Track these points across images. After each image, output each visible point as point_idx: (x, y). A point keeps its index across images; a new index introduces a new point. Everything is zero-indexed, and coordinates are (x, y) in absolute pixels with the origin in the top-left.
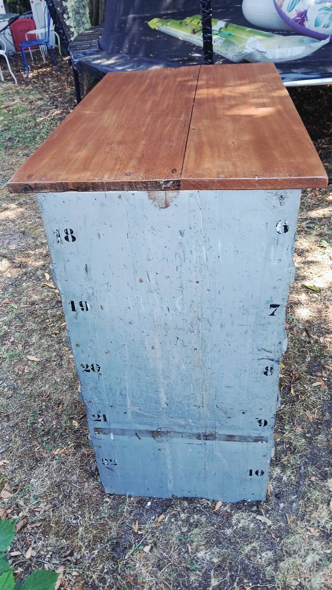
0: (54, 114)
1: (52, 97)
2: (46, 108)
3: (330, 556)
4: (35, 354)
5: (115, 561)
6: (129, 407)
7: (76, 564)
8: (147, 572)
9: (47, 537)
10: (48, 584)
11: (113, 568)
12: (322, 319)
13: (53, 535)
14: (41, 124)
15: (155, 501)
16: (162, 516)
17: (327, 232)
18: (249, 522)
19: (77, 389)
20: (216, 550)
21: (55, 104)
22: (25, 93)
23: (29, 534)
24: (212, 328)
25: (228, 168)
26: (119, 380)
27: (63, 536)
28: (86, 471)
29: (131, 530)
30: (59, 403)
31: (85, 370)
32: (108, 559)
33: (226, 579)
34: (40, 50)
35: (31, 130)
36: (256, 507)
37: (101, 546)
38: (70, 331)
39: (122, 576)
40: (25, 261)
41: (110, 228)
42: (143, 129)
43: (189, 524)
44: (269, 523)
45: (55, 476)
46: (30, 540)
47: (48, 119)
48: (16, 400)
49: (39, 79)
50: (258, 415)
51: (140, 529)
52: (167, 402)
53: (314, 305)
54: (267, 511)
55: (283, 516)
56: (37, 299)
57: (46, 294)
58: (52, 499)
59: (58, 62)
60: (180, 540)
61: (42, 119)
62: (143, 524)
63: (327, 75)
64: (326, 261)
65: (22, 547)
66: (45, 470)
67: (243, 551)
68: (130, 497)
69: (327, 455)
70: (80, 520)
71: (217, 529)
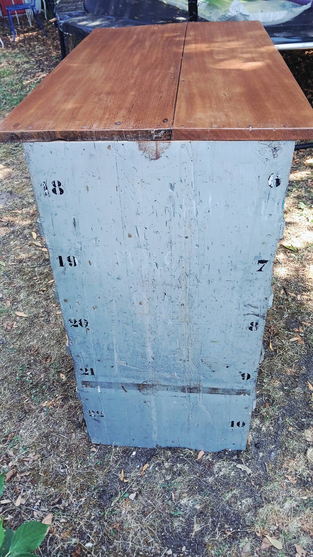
0: (40, 77)
1: (38, 61)
2: (33, 71)
3: (306, 502)
4: (23, 310)
5: (102, 509)
6: (116, 361)
7: (64, 511)
8: (133, 518)
9: (36, 485)
10: (37, 536)
11: (99, 514)
12: (299, 277)
13: (42, 484)
14: (27, 87)
15: (140, 450)
16: (147, 465)
17: (304, 195)
18: (230, 470)
19: (64, 344)
20: (198, 497)
21: (41, 67)
22: (12, 57)
23: (18, 483)
24: (199, 284)
25: (220, 118)
26: (106, 335)
27: (52, 484)
28: (74, 422)
29: (117, 478)
30: (47, 357)
31: (73, 325)
32: (94, 506)
33: (208, 524)
34: (26, 15)
35: (18, 92)
36: (236, 456)
37: (88, 494)
38: (58, 286)
39: (108, 522)
40: (12, 220)
41: (99, 181)
42: (132, 81)
43: (173, 473)
44: (249, 471)
45: (43, 427)
46: (19, 488)
47: (34, 82)
48: (5, 354)
49: (25, 43)
50: (241, 369)
51: (125, 478)
52: (153, 356)
53: (292, 264)
54: (247, 460)
55: (262, 465)
56: (25, 257)
57: (33, 252)
58: (41, 449)
59: (44, 27)
60: (164, 488)
61: (28, 81)
62: (128, 473)
63: (308, 39)
64: (303, 222)
65: (12, 496)
66: (33, 421)
67: (225, 498)
68: (116, 447)
69: (304, 407)
70: (68, 469)
71: (199, 477)
